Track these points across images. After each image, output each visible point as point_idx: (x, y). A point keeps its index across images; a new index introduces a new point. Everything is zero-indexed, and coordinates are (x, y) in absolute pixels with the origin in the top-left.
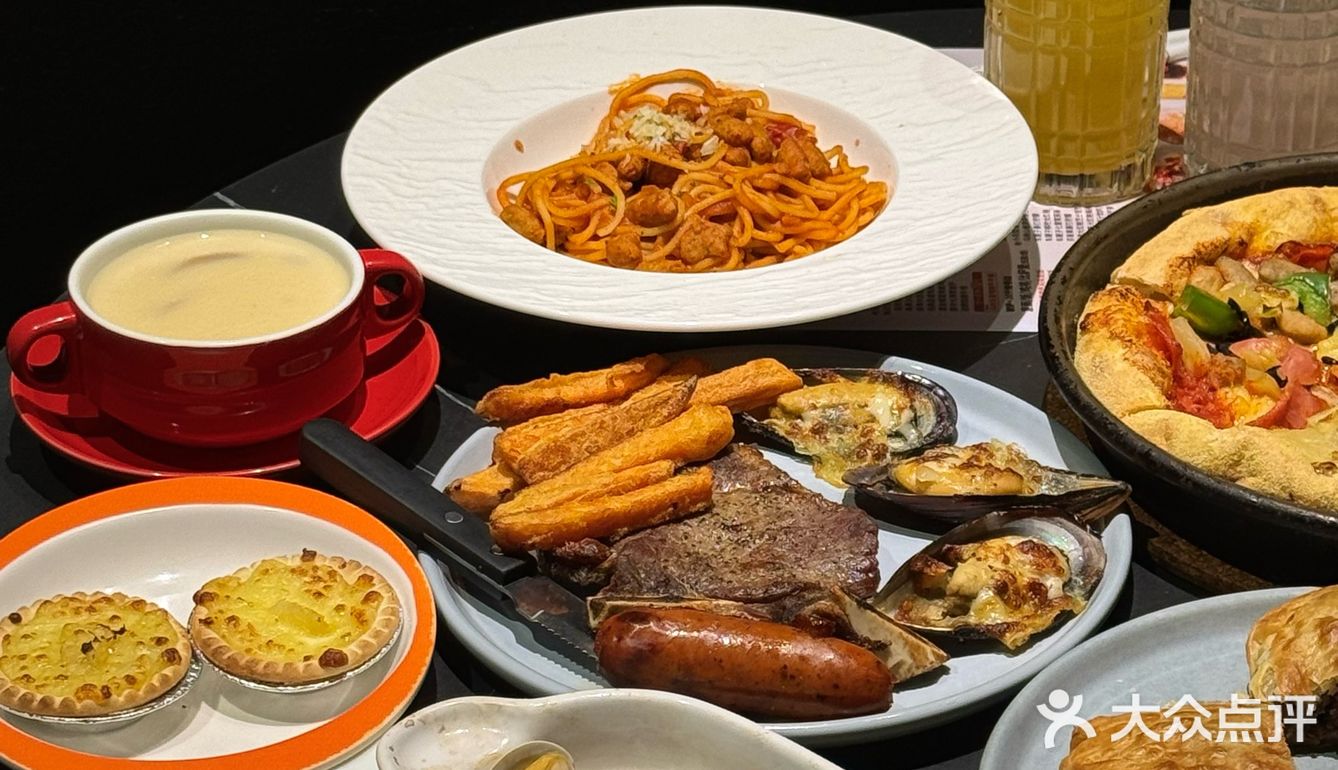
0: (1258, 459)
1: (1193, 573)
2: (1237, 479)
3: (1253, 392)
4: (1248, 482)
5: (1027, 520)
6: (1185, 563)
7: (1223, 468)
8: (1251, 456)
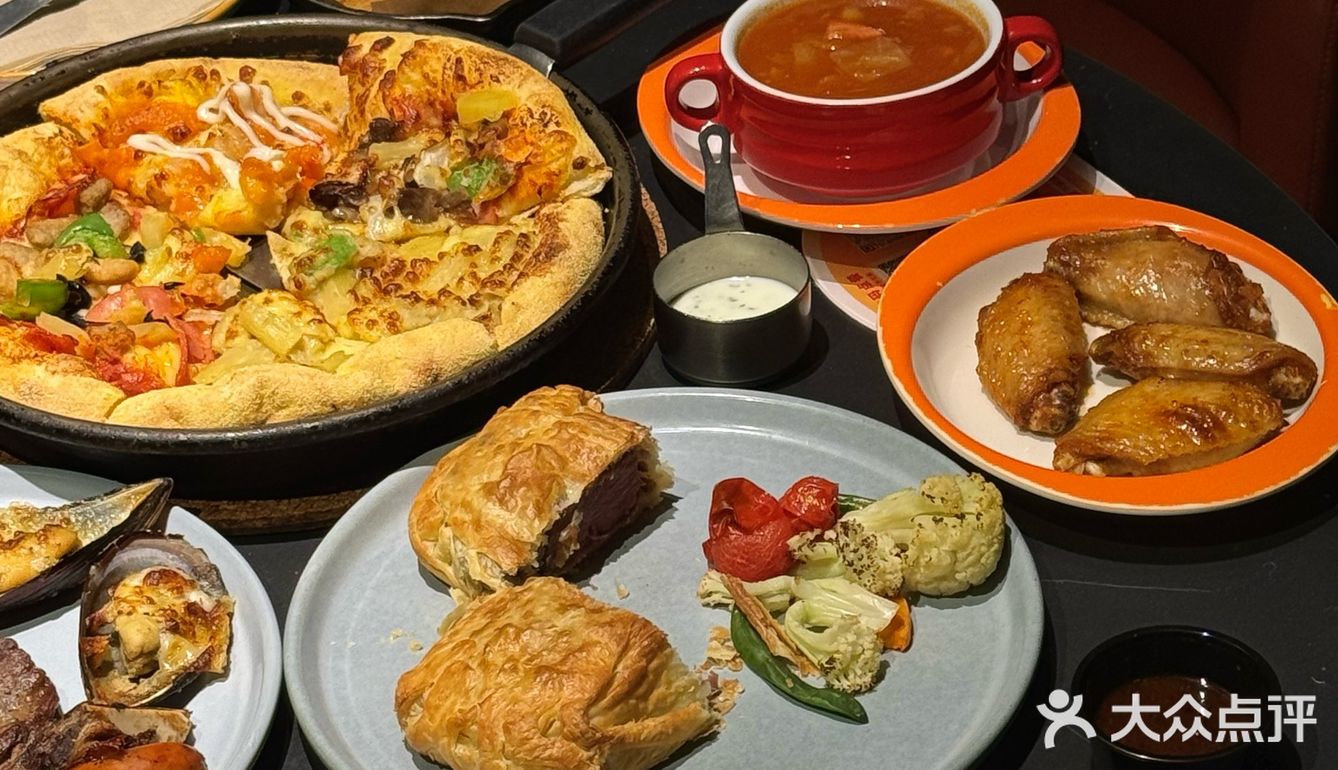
0: (281, 391)
1: (259, 524)
2: (267, 419)
3: (150, 345)
4: (280, 417)
5: (115, 558)
6: (247, 520)
7: (253, 416)
8: (273, 392)
